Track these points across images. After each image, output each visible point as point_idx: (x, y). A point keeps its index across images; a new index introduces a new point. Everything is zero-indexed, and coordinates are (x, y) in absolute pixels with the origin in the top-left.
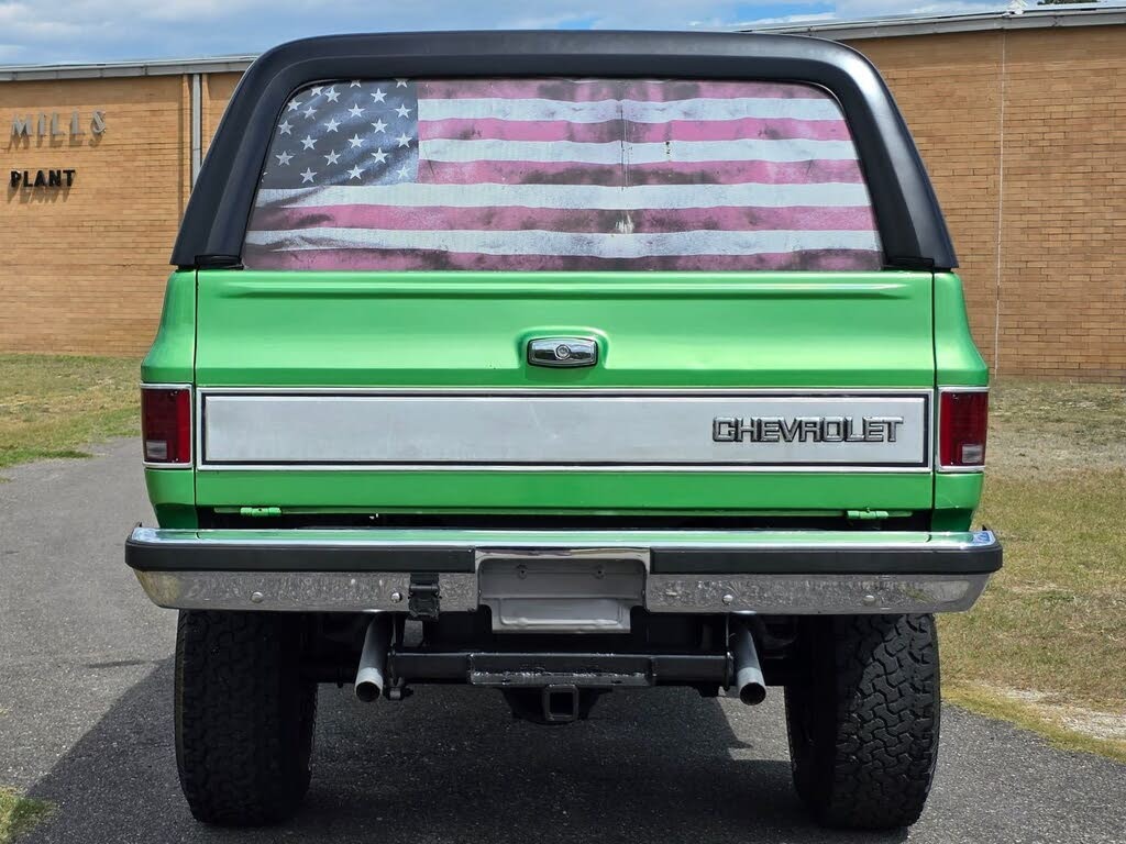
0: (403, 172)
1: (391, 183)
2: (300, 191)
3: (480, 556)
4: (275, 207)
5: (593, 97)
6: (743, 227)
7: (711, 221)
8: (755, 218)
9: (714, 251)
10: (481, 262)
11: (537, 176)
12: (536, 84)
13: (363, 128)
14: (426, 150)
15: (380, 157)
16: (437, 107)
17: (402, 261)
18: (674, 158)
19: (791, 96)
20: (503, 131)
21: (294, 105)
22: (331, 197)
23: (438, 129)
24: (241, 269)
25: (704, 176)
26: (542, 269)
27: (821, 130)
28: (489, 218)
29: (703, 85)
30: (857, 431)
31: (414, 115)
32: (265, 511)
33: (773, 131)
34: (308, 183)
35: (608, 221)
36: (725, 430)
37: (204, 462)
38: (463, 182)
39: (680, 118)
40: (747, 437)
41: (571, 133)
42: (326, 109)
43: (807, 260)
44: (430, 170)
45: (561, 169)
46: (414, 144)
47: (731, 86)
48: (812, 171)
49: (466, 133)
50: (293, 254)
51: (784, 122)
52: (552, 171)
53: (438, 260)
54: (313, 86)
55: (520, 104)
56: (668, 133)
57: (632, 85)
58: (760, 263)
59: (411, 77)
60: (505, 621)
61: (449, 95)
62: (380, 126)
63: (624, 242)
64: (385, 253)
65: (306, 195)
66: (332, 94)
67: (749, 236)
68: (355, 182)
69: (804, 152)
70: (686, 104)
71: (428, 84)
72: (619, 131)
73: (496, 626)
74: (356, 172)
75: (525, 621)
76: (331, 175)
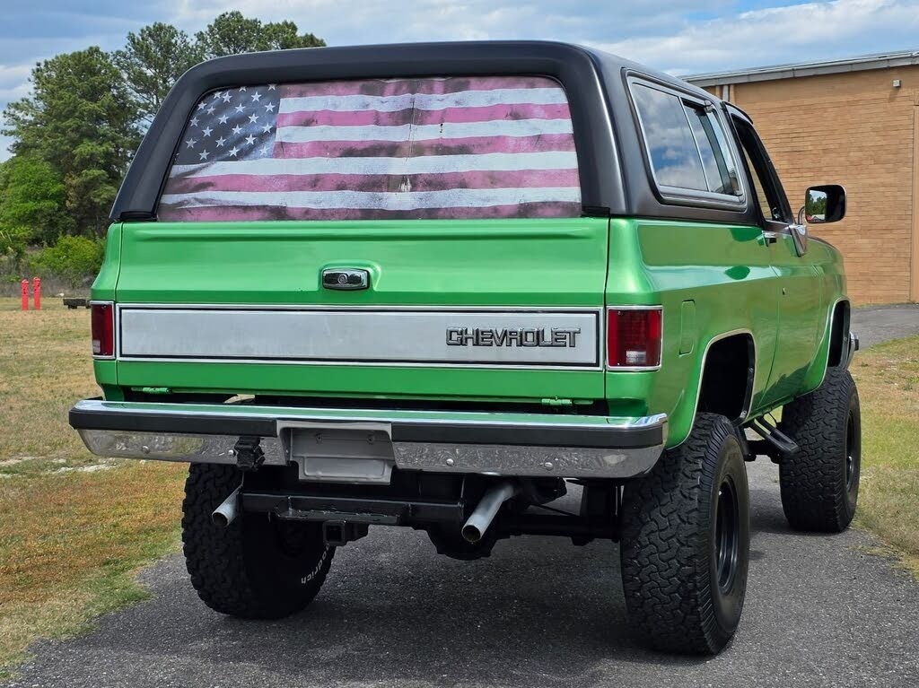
0: (264, 150)
1: (255, 158)
2: (198, 166)
3: (280, 425)
4: (182, 176)
5: (396, 93)
6: (486, 186)
7: (462, 182)
8: (494, 179)
9: (464, 205)
10: (307, 214)
11: (350, 151)
12: (359, 85)
13: (243, 120)
14: (281, 135)
15: (250, 140)
16: (292, 104)
17: (256, 214)
18: (445, 136)
19: (532, 86)
20: (332, 118)
21: (202, 106)
22: (218, 169)
23: (290, 119)
24: (155, 221)
25: (463, 148)
26: (347, 219)
27: (551, 112)
28: (315, 183)
29: (473, 81)
30: (548, 338)
31: (276, 109)
32: (158, 390)
33: (516, 114)
34: (204, 161)
35: (392, 183)
36: (455, 336)
37: (122, 355)
38: (300, 156)
39: (453, 105)
40: (470, 342)
41: (377, 119)
42: (222, 107)
43: (526, 211)
44: (282, 149)
45: (367, 146)
46: (273, 130)
47: (491, 81)
48: (540, 142)
49: (308, 121)
50: (189, 210)
51: (526, 106)
52: (361, 147)
53: (279, 213)
54: (215, 92)
55: (347, 100)
56: (443, 117)
57: (424, 83)
58: (496, 213)
59: (279, 83)
60: (307, 473)
61: (301, 95)
62: (253, 118)
63: (403, 199)
64: (246, 208)
65: (200, 169)
66: (227, 97)
67: (488, 192)
68: (233, 158)
69: (536, 129)
70: (458, 95)
71: (289, 87)
72: (409, 116)
73: (301, 477)
74: (234, 152)
75: (320, 473)
76: (218, 154)
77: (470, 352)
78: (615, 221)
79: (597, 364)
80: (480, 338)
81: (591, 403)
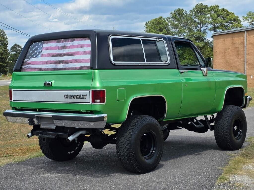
0: (39, 56)
1: (38, 57)
2: (29, 59)
4: (26, 62)
5: (63, 42)
6: (75, 63)
7: (71, 62)
8: (76, 61)
9: (70, 67)
10: (45, 69)
11: (53, 56)
12: (57, 40)
13: (36, 49)
14: (42, 53)
15: (37, 53)
16: (45, 45)
17: (37, 70)
18: (69, 52)
19: (85, 40)
20: (51, 48)
21: (31, 46)
22: (32, 60)
23: (44, 49)
24: (21, 71)
25: (72, 54)
26: (51, 70)
27: (88, 46)
28: (47, 63)
29: (76, 39)
30: (81, 97)
31: (42, 46)
32: (19, 108)
33: (82, 46)
34: (30, 58)
35: (59, 62)
36: (66, 96)
37: (13, 101)
38: (45, 57)
39: (71, 45)
40: (68, 98)
41: (59, 48)
42: (34, 46)
43: (81, 68)
44: (42, 55)
45: (56, 54)
46: (41, 51)
47: (79, 39)
48: (85, 53)
49: (47, 49)
50: (26, 69)
51: (84, 44)
52: (55, 54)
53: (40, 69)
54: (33, 43)
55: (53, 44)
56: (70, 47)
57: (67, 40)
58: (76, 69)
59: (44, 41)
60: (42, 127)
61: (47, 43)
62: (39, 49)
63: (61, 66)
64: (35, 68)
65: (29, 60)
66: (35, 44)
67: (75, 64)
68: (34, 58)
69: (85, 50)
70: (73, 42)
71: (45, 42)
72: (64, 47)
73: (41, 127)
74: (35, 56)
75: (44, 126)
76: (32, 57)
77: (68, 100)
78: (94, 70)
79: (90, 103)
80: (70, 97)
81: (90, 111)
